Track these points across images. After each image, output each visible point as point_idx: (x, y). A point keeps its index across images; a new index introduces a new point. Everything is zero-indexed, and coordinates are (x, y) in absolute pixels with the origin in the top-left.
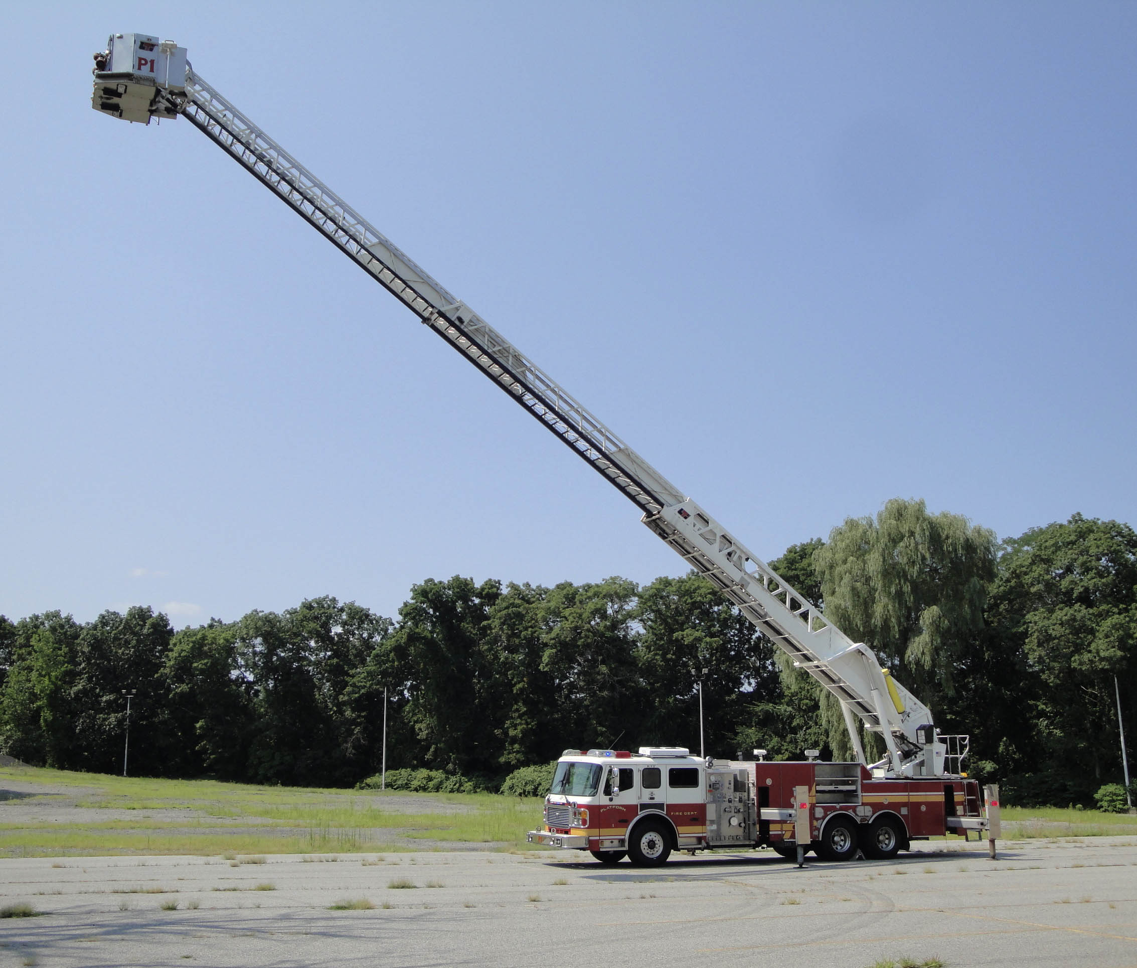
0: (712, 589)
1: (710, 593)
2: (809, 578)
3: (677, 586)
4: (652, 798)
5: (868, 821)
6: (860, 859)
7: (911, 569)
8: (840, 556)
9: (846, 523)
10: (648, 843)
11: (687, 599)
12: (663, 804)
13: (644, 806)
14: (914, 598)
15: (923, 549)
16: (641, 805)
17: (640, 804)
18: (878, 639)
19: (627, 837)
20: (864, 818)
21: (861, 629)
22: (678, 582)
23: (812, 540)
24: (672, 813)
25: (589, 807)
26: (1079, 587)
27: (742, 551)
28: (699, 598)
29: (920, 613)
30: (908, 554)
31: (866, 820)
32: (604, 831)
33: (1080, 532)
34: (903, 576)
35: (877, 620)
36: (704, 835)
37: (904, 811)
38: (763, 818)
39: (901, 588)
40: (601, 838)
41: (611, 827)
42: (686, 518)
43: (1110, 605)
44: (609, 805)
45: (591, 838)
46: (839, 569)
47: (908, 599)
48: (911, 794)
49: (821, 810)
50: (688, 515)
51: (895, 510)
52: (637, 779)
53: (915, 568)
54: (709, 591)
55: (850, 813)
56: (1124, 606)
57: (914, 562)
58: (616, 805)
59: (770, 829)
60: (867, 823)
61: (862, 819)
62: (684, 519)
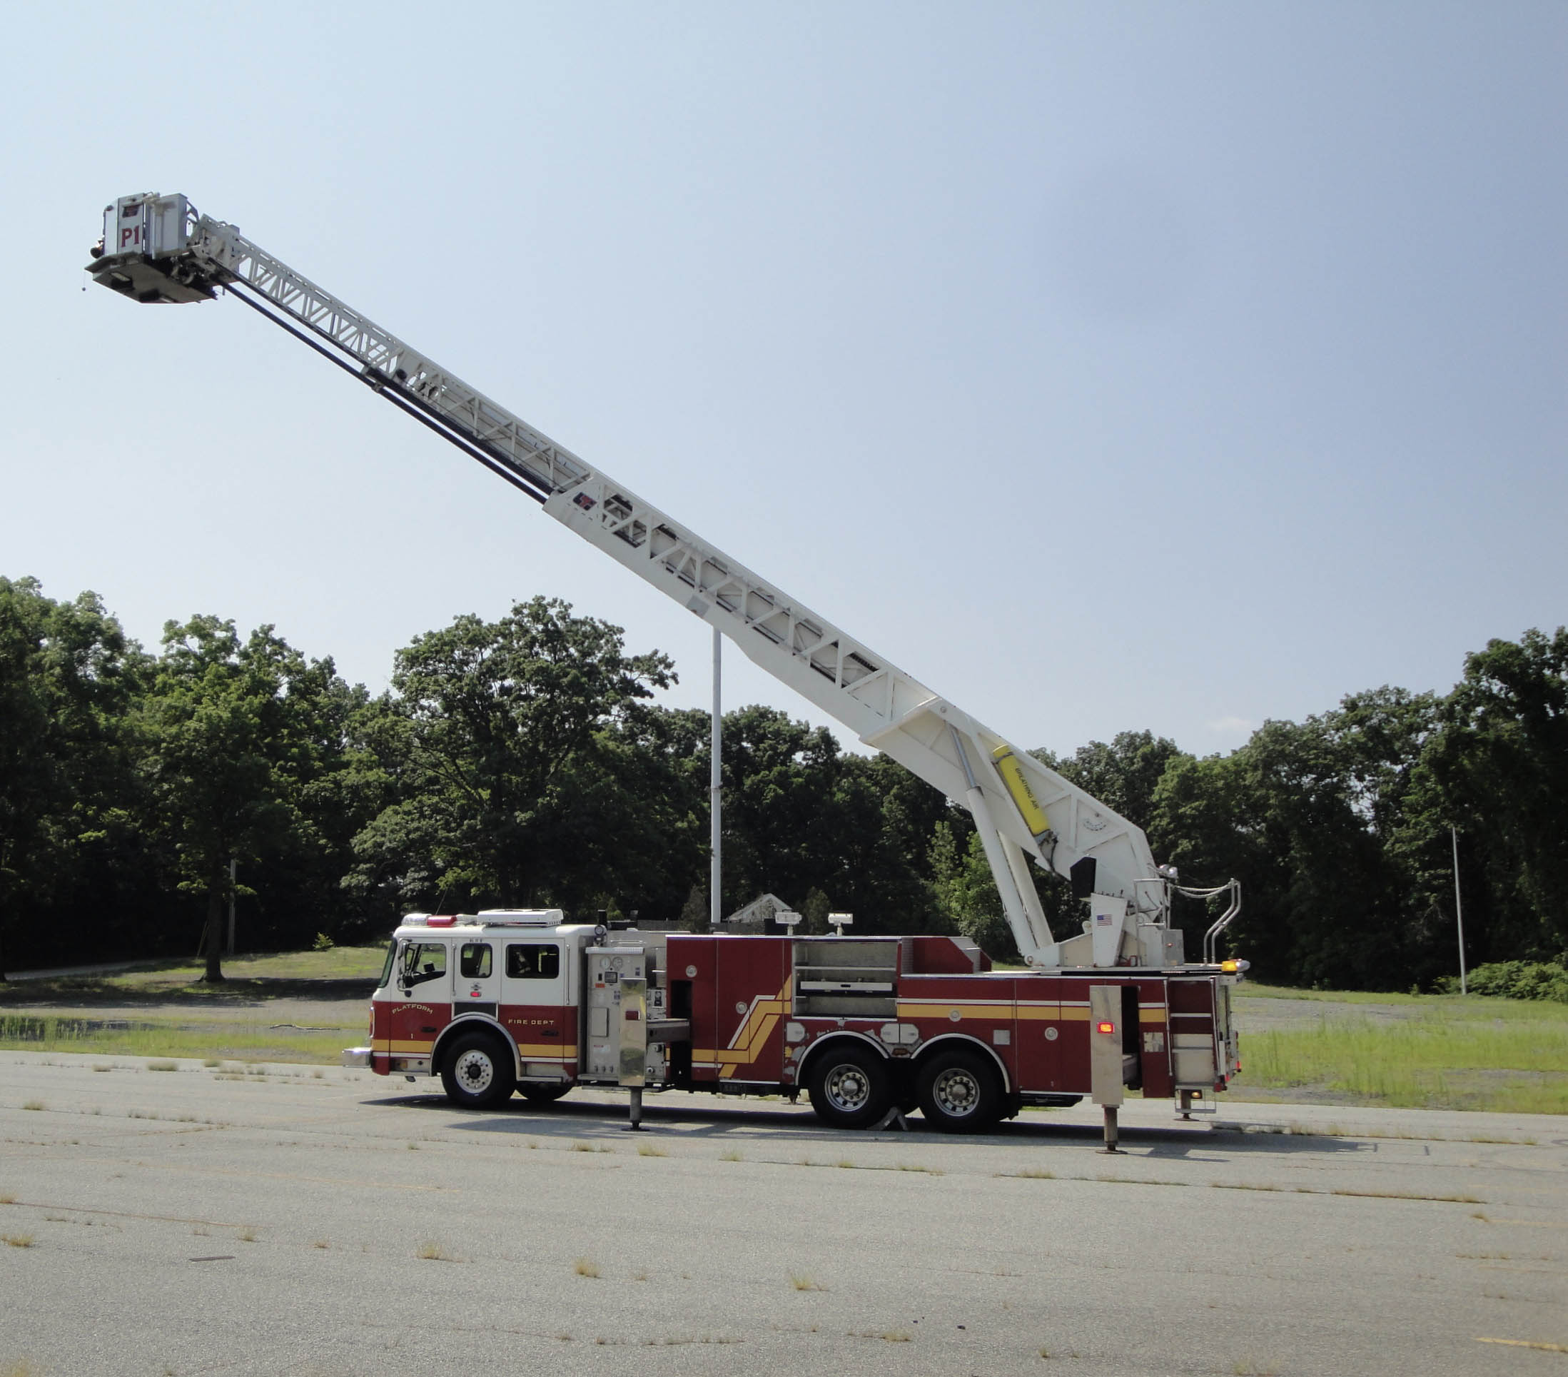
4: (476, 995)
5: (912, 1054)
10: (470, 1070)
12: (495, 1004)
13: (462, 1007)
16: (457, 1004)
17: (455, 1003)
20: (901, 1048)
24: (510, 1021)
27: (695, 550)
31: (907, 1052)
32: (397, 1044)
37: (1001, 1038)
40: (392, 1055)
41: (408, 1039)
42: (587, 508)
44: (405, 1004)
45: (376, 1054)
48: (1020, 1002)
49: (801, 1028)
50: (593, 503)
52: (452, 961)
55: (868, 1037)
58: (418, 1004)
59: (694, 1058)
60: (909, 1059)
61: (895, 1050)
62: (584, 511)
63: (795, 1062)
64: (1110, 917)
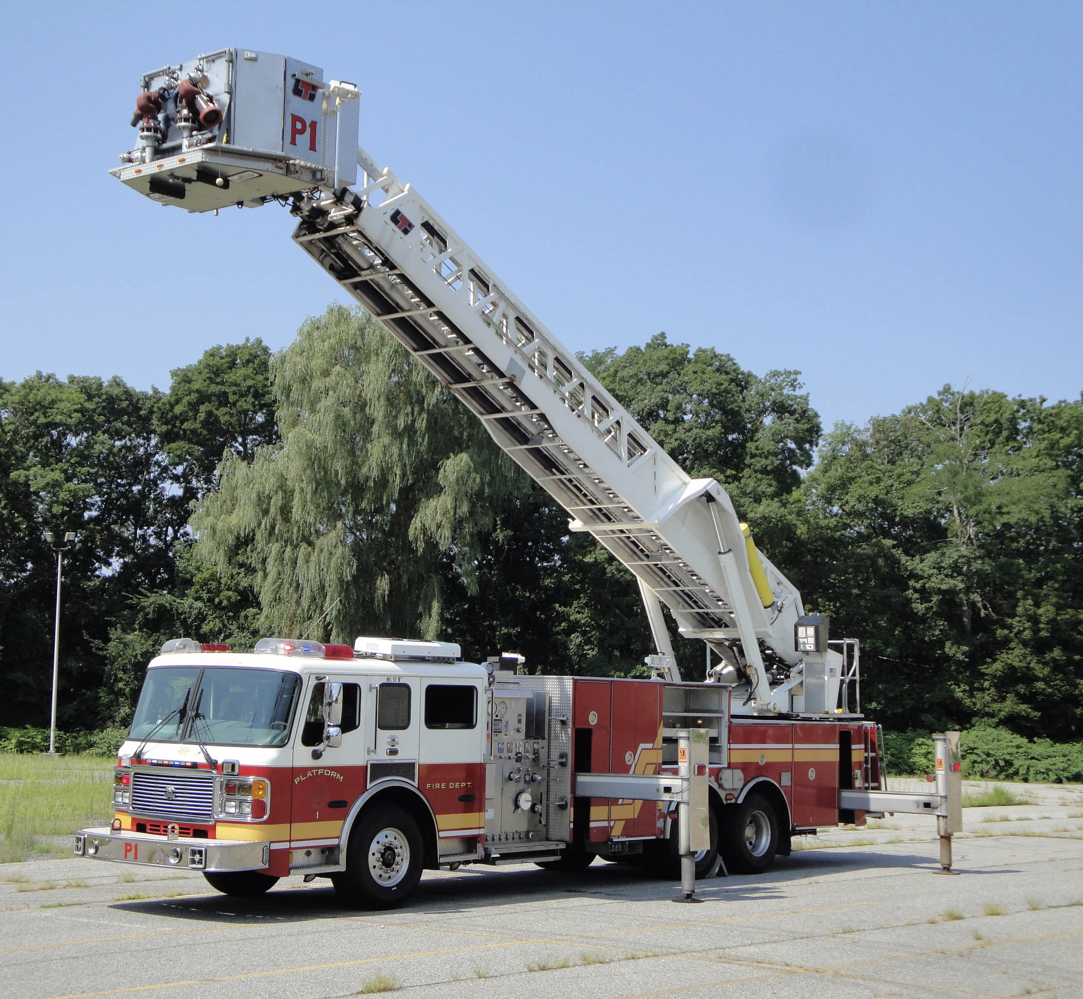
0: (81, 404)
1: (76, 411)
2: (243, 400)
3: (22, 393)
4: (393, 752)
5: (737, 799)
6: (721, 874)
8: (318, 363)
10: (383, 855)
11: (38, 417)
12: (413, 764)
13: (380, 770)
16: (372, 767)
17: (371, 765)
18: (368, 498)
19: (344, 841)
21: (343, 482)
22: (24, 386)
23: (248, 340)
24: (428, 786)
25: (270, 773)
26: (672, 441)
28: (59, 417)
29: (441, 463)
31: (734, 797)
32: (301, 829)
33: (673, 359)
34: (417, 402)
35: (371, 469)
36: (482, 831)
37: (787, 779)
38: (581, 792)
39: (413, 421)
40: (294, 845)
41: (312, 819)
43: (714, 470)
44: (311, 769)
45: (274, 846)
47: (421, 441)
48: (796, 746)
52: (368, 706)
54: (76, 407)
56: (733, 472)
58: (325, 768)
59: (592, 817)
60: (736, 804)
61: (727, 795)
62: (402, 234)
64: (835, 670)
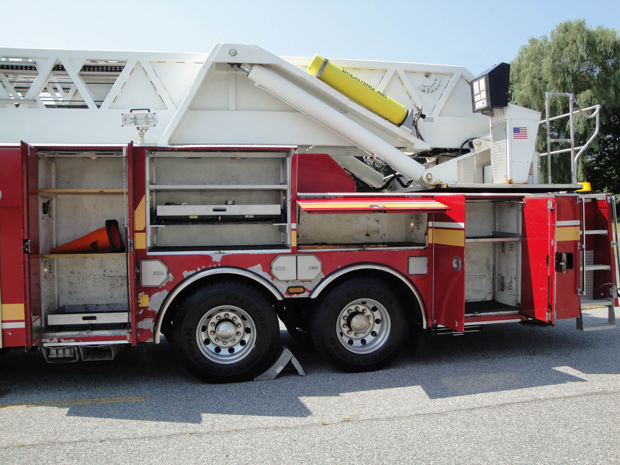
5: (311, 292)
7: (573, 66)
8: (524, 63)
9: (529, 41)
14: (574, 86)
15: (582, 51)
20: (298, 286)
30: (570, 55)
31: (305, 290)
39: (565, 79)
46: (522, 71)
47: (569, 87)
51: (563, 27)
53: (576, 64)
55: (254, 274)
57: (574, 61)
61: (290, 288)
63: (153, 312)
64: (525, 129)
